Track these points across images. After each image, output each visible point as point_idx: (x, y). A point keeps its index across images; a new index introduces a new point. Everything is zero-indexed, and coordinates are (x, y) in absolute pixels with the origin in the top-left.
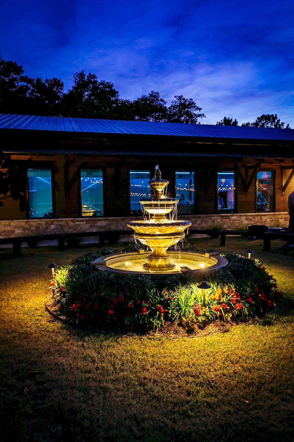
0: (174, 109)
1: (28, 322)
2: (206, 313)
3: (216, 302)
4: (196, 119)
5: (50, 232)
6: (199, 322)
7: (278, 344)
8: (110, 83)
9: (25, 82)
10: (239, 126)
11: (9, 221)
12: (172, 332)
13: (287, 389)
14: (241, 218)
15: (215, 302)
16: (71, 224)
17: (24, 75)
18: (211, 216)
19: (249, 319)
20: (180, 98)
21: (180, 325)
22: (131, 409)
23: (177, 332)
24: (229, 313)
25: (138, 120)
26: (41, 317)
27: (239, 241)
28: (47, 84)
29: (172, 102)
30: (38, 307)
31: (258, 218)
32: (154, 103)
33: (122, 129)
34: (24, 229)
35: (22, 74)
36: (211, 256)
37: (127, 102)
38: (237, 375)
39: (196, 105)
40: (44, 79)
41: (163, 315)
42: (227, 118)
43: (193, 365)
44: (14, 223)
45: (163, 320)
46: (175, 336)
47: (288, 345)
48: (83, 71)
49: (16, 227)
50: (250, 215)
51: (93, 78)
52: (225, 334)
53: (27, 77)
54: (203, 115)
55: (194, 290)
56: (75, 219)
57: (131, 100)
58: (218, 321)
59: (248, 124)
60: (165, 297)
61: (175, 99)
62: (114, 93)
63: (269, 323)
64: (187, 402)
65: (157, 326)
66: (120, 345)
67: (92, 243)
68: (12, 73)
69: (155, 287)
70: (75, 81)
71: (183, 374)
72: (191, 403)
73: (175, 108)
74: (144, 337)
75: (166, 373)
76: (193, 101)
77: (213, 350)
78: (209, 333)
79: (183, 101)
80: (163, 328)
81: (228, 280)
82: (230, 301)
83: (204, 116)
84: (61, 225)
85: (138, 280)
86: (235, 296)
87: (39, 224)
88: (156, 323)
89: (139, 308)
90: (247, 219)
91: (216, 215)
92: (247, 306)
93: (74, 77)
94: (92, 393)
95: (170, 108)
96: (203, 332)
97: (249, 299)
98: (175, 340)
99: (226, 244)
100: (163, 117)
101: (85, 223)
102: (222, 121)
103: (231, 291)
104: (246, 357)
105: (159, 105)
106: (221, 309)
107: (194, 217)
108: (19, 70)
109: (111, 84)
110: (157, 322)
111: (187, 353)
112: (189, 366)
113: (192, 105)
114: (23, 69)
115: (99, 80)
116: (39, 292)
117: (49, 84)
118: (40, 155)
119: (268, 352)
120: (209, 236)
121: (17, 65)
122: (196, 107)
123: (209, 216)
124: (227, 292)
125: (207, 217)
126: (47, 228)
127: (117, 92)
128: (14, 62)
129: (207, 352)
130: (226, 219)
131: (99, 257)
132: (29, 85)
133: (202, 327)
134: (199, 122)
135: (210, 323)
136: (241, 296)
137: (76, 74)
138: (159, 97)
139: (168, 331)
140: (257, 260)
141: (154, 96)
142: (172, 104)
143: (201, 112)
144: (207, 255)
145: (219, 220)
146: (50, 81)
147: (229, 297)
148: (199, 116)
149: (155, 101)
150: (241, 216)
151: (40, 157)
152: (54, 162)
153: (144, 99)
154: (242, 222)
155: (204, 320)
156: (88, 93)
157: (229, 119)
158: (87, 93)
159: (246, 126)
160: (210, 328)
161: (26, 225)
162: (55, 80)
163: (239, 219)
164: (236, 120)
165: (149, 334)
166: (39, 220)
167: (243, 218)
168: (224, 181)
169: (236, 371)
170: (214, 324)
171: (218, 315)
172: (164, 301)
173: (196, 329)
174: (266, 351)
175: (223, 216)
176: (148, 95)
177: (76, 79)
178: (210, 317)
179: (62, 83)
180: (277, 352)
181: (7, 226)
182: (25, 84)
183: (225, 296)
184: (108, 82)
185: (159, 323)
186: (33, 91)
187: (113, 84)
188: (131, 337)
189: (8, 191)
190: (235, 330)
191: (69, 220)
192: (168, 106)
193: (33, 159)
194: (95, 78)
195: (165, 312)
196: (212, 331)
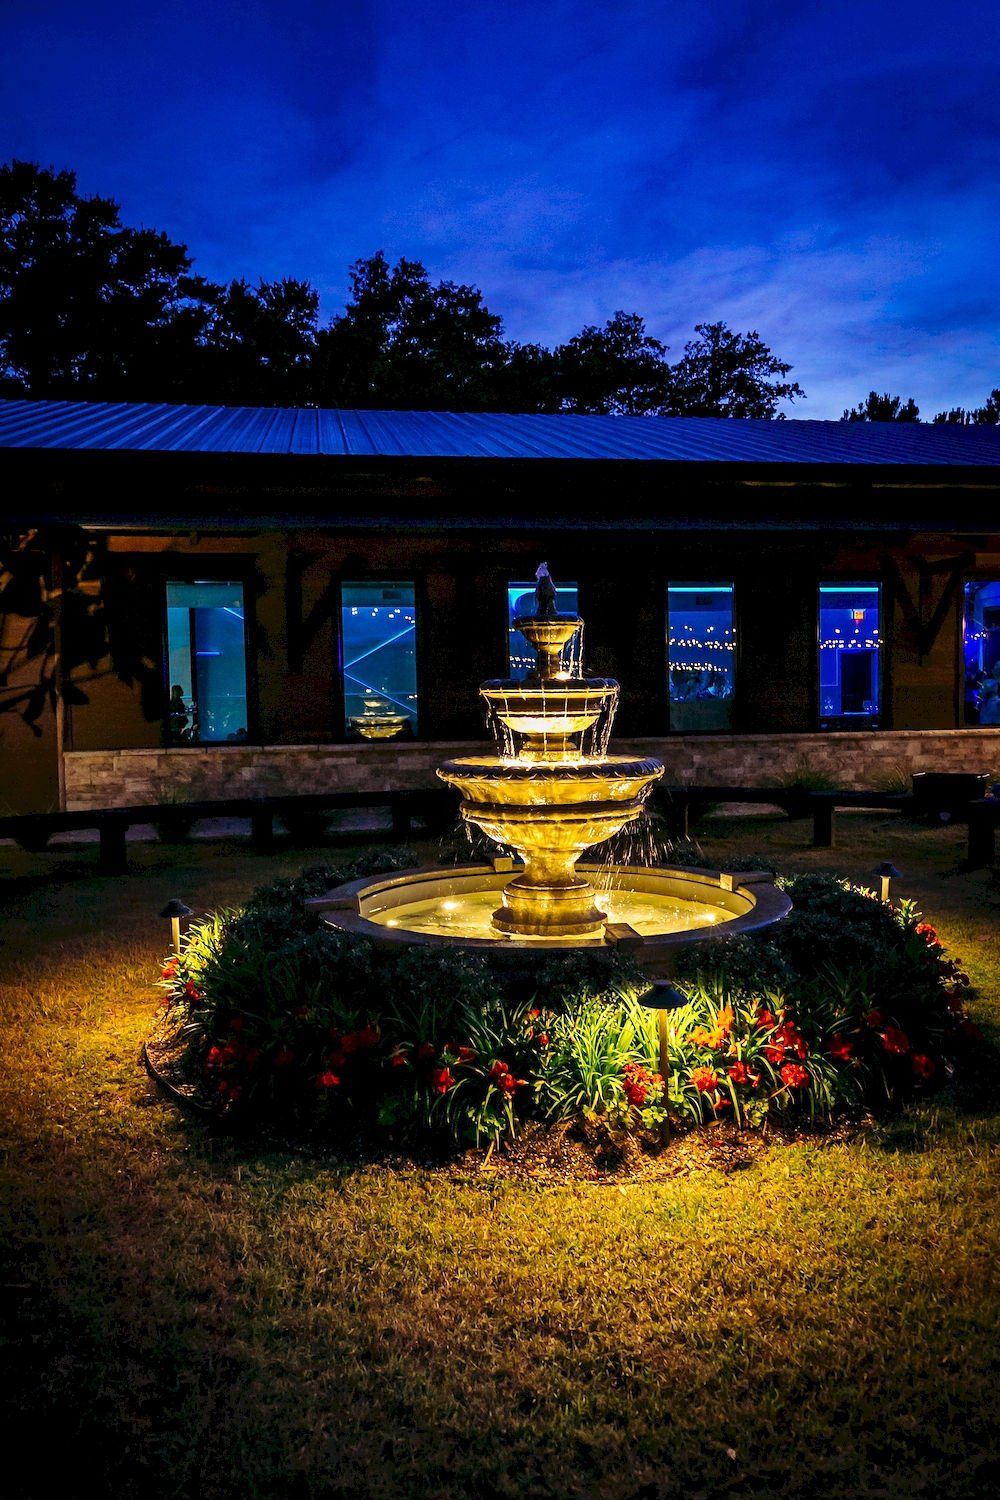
0: (692, 371)
1: (68, 1101)
2: (672, 1098)
3: (710, 1057)
4: (773, 401)
5: (240, 790)
6: (643, 1127)
7: (922, 1225)
8: (471, 288)
9: (193, 296)
10: (924, 421)
11: (105, 753)
12: (541, 1161)
13: (905, 1412)
14: (906, 746)
15: (708, 1057)
16: (308, 762)
17: (191, 275)
18: (795, 741)
19: (839, 1123)
20: (715, 331)
21: (576, 1134)
22: (297, 1448)
23: (559, 1162)
24: (759, 1098)
25: (569, 411)
26: (117, 1086)
27: (885, 828)
28: (263, 302)
29: (686, 349)
30: (118, 1050)
31: (966, 745)
32: (625, 351)
33: (510, 444)
34: (155, 780)
35: (186, 272)
36: (740, 885)
37: (531, 352)
38: (727, 1343)
39: (769, 355)
40: (252, 283)
41: (510, 1097)
42: (881, 395)
43: (581, 1291)
44: (123, 759)
45: (510, 1116)
46: (550, 1176)
47: (959, 1233)
48: (381, 253)
49: (128, 775)
50: (939, 738)
51: (411, 275)
52: (733, 1175)
53: (200, 280)
54: (796, 387)
55: (633, 1010)
56: (323, 748)
57: (543, 346)
58: (718, 1126)
59: (956, 415)
60: (524, 1032)
61: (698, 337)
62: (486, 323)
63: (906, 1142)
64: (510, 1439)
65: (492, 1137)
66: (347, 1202)
67: (374, 828)
68: (154, 270)
69: (500, 995)
70: (357, 289)
71: (531, 1327)
72: (522, 1444)
73: (697, 366)
74: (439, 1175)
75: (474, 1314)
76: (761, 340)
77: (668, 1236)
78: (678, 1170)
79: (723, 344)
80: (510, 1144)
81: (765, 976)
82: (764, 1055)
83: (799, 393)
84: (275, 768)
85: (436, 966)
86: (782, 1039)
87: (205, 763)
88: (484, 1123)
89: (426, 1070)
90: (925, 751)
91: (812, 735)
92: (829, 1072)
93: (353, 275)
94: (190, 1376)
95: (681, 366)
96: (656, 1167)
97: (840, 1050)
98: (547, 1191)
99: (833, 839)
100: (656, 399)
101: (353, 760)
102: (861, 407)
103: (769, 1017)
104: (785, 1271)
105: (641, 358)
106: (728, 1082)
107: (733, 744)
108: (174, 258)
109: (474, 291)
110: (488, 1121)
111: (573, 1244)
112: (563, 1295)
113: (757, 357)
114: (188, 256)
115: (435, 284)
116: (141, 997)
117: (270, 302)
118: (201, 535)
119: (873, 1256)
120: (780, 810)
121: (170, 242)
122: (770, 363)
123: (787, 741)
124: (753, 1021)
125: (781, 744)
126: (229, 776)
127: (497, 320)
128: (158, 234)
129: (645, 1241)
130: (849, 748)
131: (351, 879)
132: (208, 308)
133: (654, 1145)
134: (782, 414)
135: (689, 1132)
136: (808, 1036)
137: (357, 263)
138: (642, 332)
139: (527, 1157)
140: (910, 903)
141: (626, 327)
142: (687, 353)
143: (788, 379)
144: (726, 882)
145: (824, 755)
146: (274, 290)
147: (760, 1041)
148: (782, 391)
149: (627, 345)
150: (903, 738)
151: (204, 540)
152: (253, 557)
153: (589, 338)
154: (909, 760)
155: (660, 1120)
156: (399, 327)
157: (887, 400)
158: (395, 326)
159: (949, 425)
160: (684, 1151)
161: (159, 766)
162: (290, 286)
163: (895, 749)
164: (911, 402)
165: (460, 1163)
166: (204, 750)
167: (912, 748)
168: (861, 617)
169: (728, 1326)
170: (701, 1135)
171: (715, 1106)
172: (520, 1046)
173: (631, 1153)
174: (867, 1253)
175: (840, 740)
176: (604, 326)
177: (358, 281)
178: (686, 1113)
179: (314, 295)
180: (908, 1256)
181: (101, 770)
182: (196, 304)
183: (747, 1036)
184: (464, 287)
185: (497, 1124)
186: (220, 325)
187: (479, 292)
188: (392, 1174)
189: (103, 655)
190: (774, 1165)
191: (301, 752)
192: (672, 360)
193: (181, 550)
194: (420, 275)
195: (519, 1088)
196: (690, 1164)
